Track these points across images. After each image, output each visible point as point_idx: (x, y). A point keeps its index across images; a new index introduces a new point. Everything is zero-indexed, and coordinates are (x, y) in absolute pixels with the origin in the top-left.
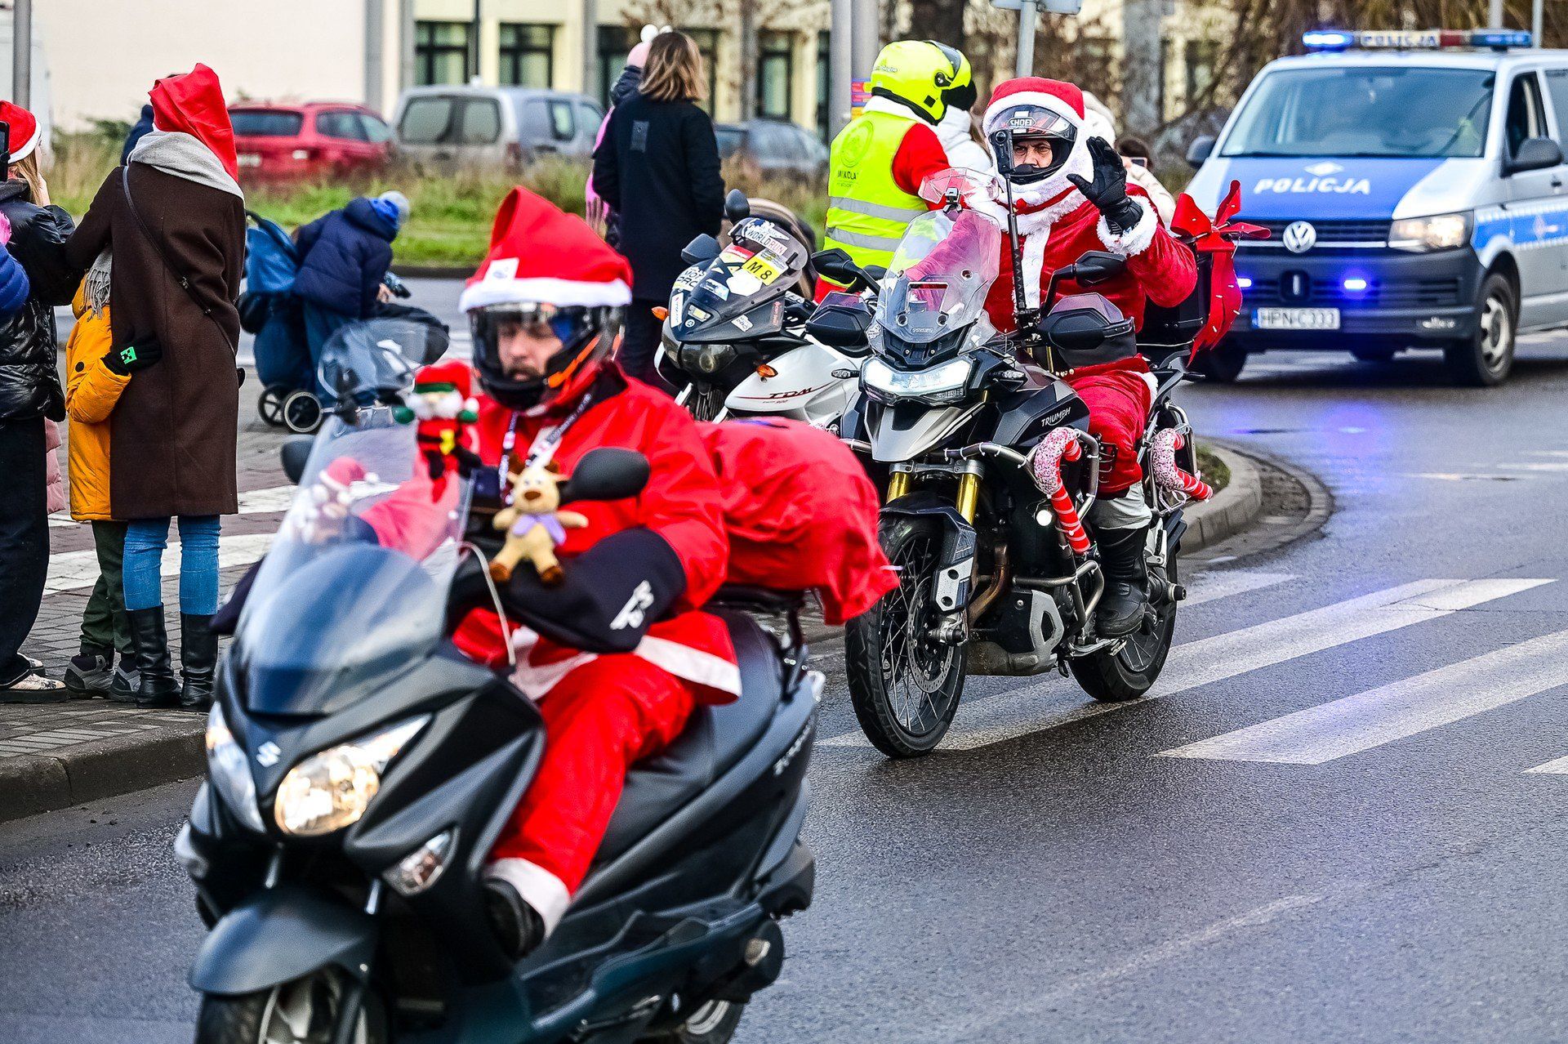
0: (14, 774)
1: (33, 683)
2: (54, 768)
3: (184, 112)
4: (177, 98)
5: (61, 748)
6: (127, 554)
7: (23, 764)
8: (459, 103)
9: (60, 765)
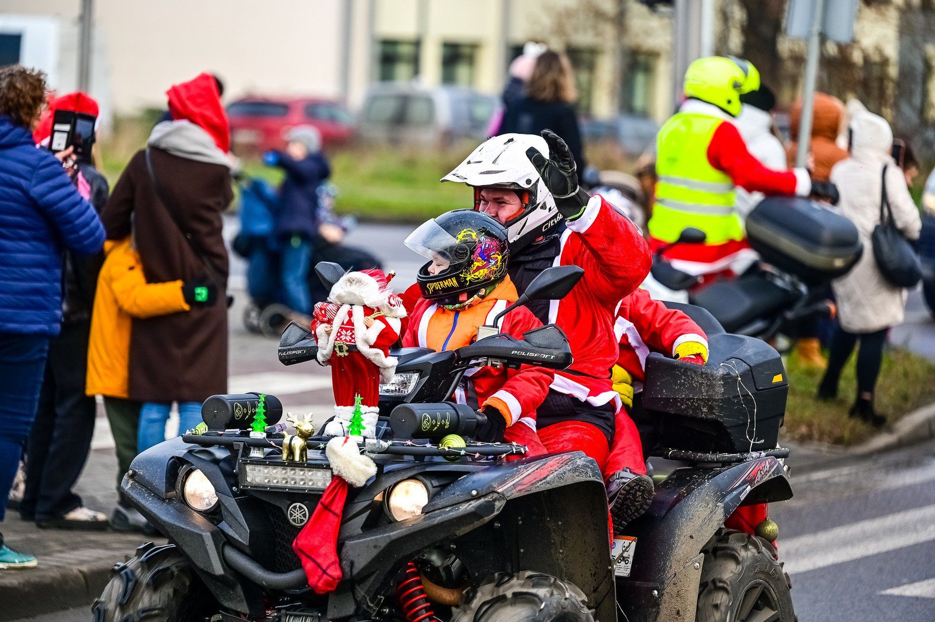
0: (47, 581)
1: (81, 514)
2: (77, 577)
3: (188, 103)
4: (184, 95)
5: (82, 562)
6: (143, 423)
7: (55, 574)
8: (405, 100)
9: (81, 576)
